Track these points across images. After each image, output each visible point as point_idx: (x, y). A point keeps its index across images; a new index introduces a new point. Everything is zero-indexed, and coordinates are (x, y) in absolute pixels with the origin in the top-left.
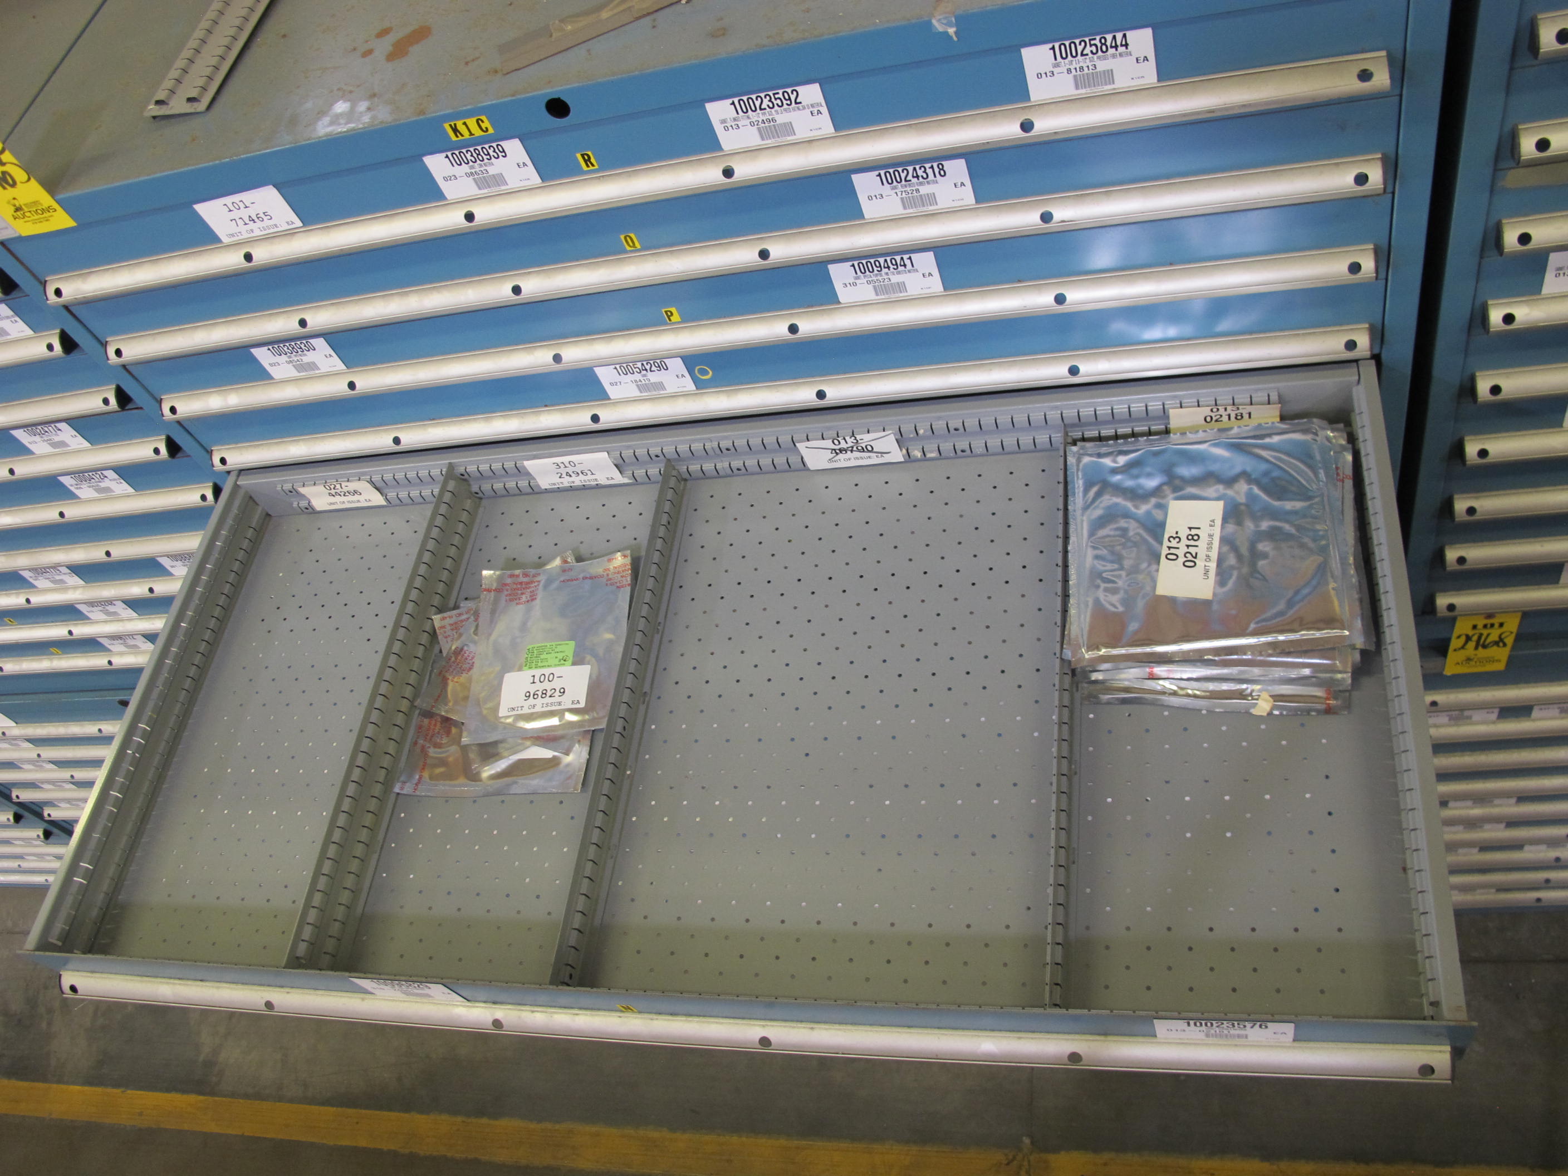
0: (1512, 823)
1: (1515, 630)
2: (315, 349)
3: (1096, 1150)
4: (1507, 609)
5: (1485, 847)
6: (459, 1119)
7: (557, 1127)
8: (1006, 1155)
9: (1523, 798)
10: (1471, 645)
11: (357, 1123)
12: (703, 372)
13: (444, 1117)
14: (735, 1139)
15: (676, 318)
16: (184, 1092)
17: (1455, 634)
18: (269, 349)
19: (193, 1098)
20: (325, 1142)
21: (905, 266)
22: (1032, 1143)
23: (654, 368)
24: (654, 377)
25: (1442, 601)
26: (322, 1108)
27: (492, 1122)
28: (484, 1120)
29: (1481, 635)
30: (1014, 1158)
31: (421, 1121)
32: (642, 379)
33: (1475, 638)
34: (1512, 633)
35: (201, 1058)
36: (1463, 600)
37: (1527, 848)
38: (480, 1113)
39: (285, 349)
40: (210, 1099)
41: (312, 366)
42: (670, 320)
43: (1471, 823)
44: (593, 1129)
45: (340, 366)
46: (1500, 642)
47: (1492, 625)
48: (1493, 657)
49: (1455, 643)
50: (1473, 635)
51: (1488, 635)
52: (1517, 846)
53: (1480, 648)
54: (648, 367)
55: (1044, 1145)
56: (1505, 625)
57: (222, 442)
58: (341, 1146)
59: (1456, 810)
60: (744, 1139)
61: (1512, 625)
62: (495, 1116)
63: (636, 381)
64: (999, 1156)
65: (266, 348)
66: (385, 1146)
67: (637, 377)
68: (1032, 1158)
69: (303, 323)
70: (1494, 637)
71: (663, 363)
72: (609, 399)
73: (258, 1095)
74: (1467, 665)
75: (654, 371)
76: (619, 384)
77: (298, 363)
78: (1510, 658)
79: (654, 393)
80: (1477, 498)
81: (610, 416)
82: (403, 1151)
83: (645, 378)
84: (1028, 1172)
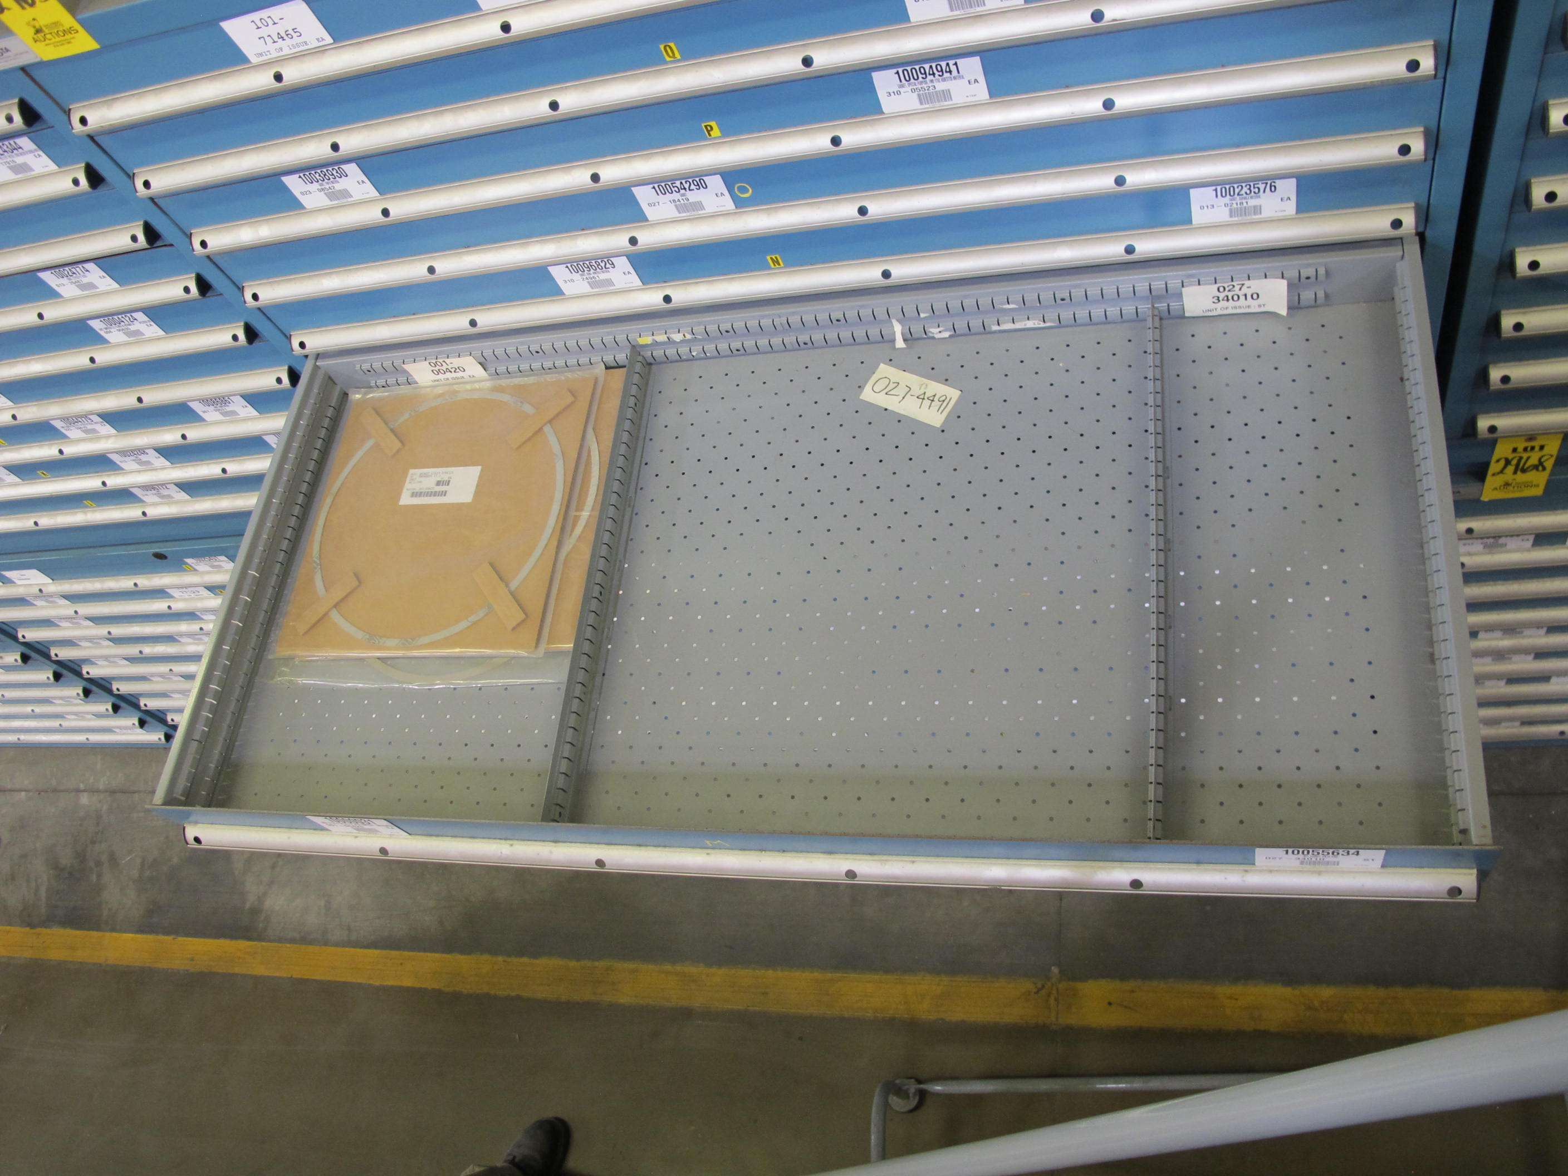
0: (1541, 654)
1: (1555, 453)
2: (347, 176)
3: (1123, 978)
4: (1547, 431)
5: (1513, 680)
6: (500, 958)
7: (596, 964)
8: (1035, 984)
10: (1510, 469)
11: (401, 964)
12: (743, 190)
13: (486, 957)
14: (770, 972)
15: (716, 132)
16: (233, 938)
17: (1495, 457)
18: (300, 177)
19: (242, 944)
20: (371, 982)
21: (950, 72)
22: (1060, 972)
23: (693, 187)
24: (694, 196)
25: (1483, 423)
26: (366, 951)
27: (532, 961)
28: (525, 960)
29: (1521, 458)
30: (1043, 987)
31: (463, 961)
32: (680, 199)
33: (1514, 462)
34: (1552, 456)
35: (248, 905)
36: (1506, 421)
37: (1554, 680)
38: (521, 952)
39: (317, 176)
40: (258, 944)
41: (345, 194)
42: (710, 135)
43: (1500, 655)
44: (631, 965)
45: (374, 193)
46: (1540, 466)
47: (1533, 448)
48: (1532, 482)
49: (1494, 468)
50: (1513, 459)
51: (1528, 458)
52: (1544, 678)
53: (1519, 473)
54: (687, 186)
55: (1072, 974)
56: (1546, 448)
57: (253, 277)
58: (387, 986)
59: (1485, 642)
60: (778, 972)
61: (1553, 447)
62: (536, 955)
63: (674, 201)
64: (1028, 985)
65: (298, 175)
66: (430, 984)
67: (676, 196)
68: (1060, 986)
69: (335, 147)
70: (1534, 460)
71: (702, 181)
72: (647, 220)
73: (305, 940)
74: (1505, 490)
75: (693, 190)
76: (657, 204)
77: (330, 190)
78: (1548, 483)
79: (693, 213)
80: (1524, 313)
81: (649, 238)
82: (447, 990)
83: (684, 198)
84: (1056, 1000)
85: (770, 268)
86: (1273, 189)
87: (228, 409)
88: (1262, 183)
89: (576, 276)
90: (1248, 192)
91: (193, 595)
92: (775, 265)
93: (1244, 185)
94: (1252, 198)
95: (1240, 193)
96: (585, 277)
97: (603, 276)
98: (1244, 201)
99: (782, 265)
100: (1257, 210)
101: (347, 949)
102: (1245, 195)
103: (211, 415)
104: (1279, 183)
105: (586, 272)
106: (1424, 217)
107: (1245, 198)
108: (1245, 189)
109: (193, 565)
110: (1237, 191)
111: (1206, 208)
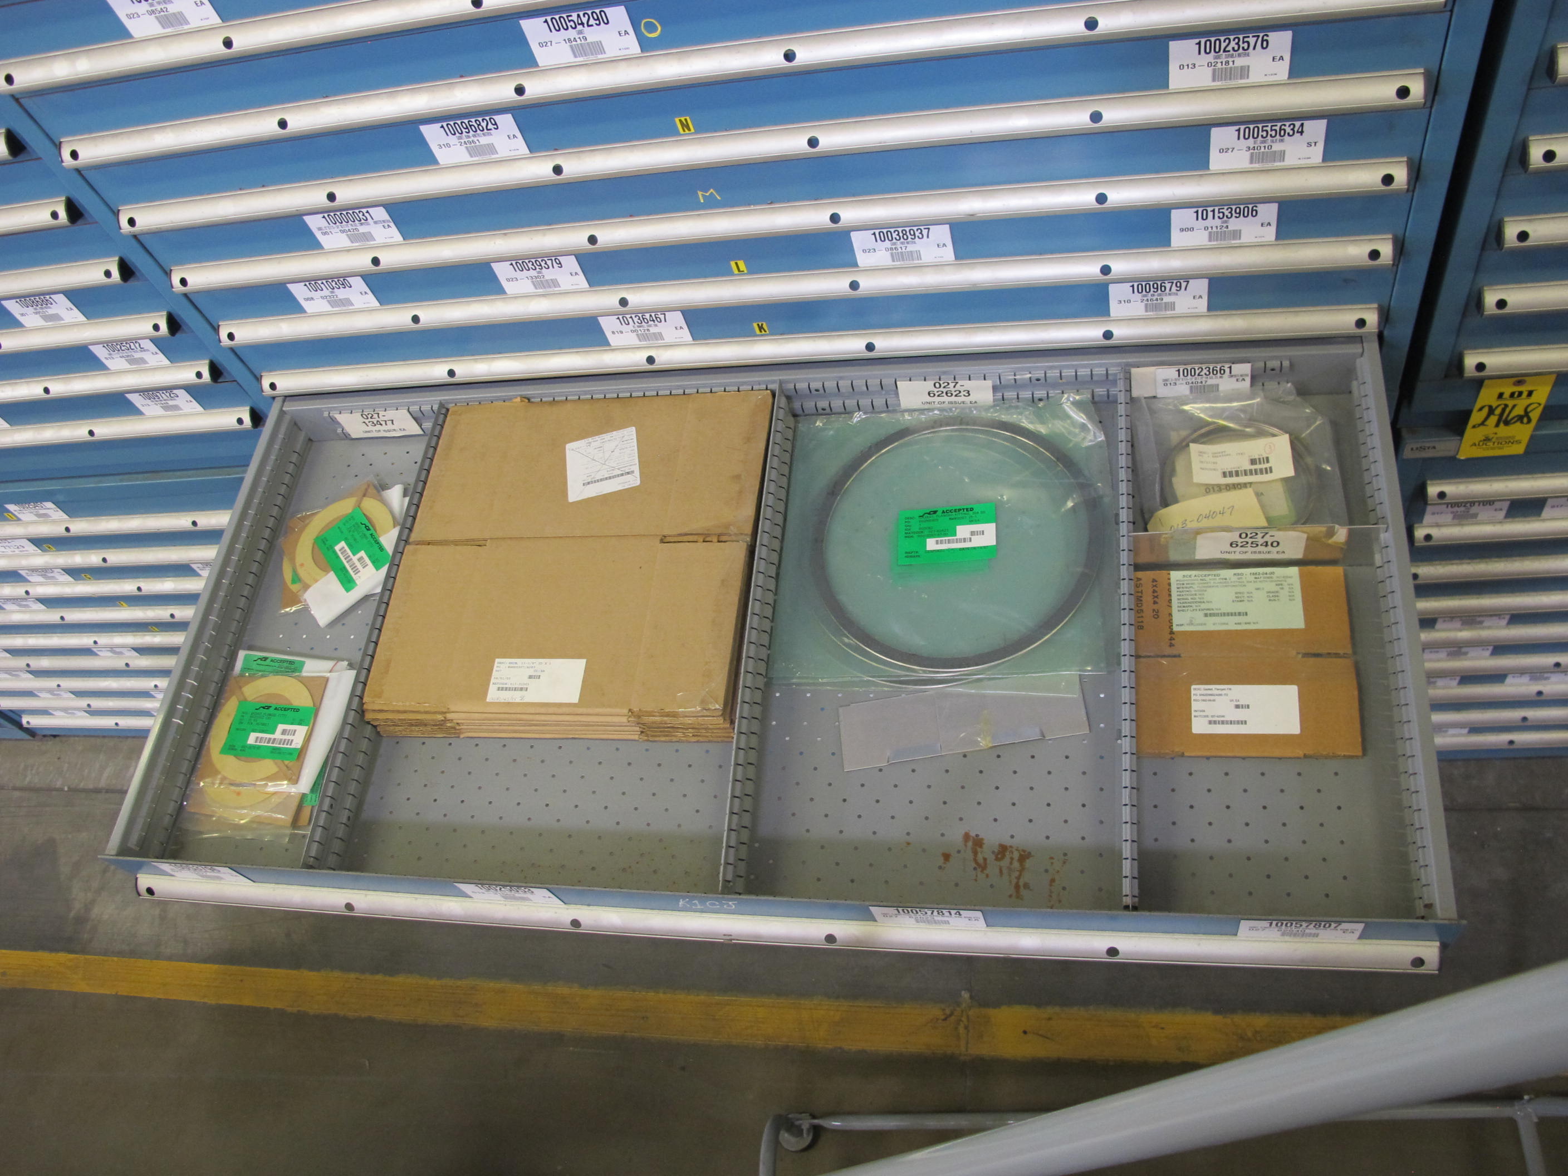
0: (1500, 649)
1: (1543, 401)
3: (1039, 1005)
4: (1537, 374)
5: (1468, 678)
6: (352, 976)
7: (459, 983)
8: (944, 1010)
9: (1518, 618)
10: (1493, 419)
11: (242, 981)
12: (650, 27)
13: (337, 974)
14: (651, 994)
16: (52, 950)
17: (1478, 406)
19: (63, 957)
20: (206, 1000)
22: (971, 997)
23: (592, 22)
24: (593, 34)
25: (1470, 361)
26: (203, 966)
27: (387, 978)
28: (379, 977)
29: (1506, 406)
30: (952, 1013)
31: (312, 979)
32: (577, 37)
33: (1498, 411)
34: (1540, 404)
35: (72, 914)
36: (1495, 358)
37: (1509, 680)
38: (376, 970)
40: (81, 957)
41: (180, 18)
43: (1457, 649)
44: (498, 985)
45: (215, 19)
46: (1524, 417)
47: (1520, 394)
48: (1514, 437)
49: (1476, 417)
50: (1497, 407)
51: (1514, 406)
52: (1498, 677)
53: (1502, 425)
54: (585, 20)
55: (983, 1002)
56: (1534, 394)
57: (72, 130)
58: (224, 1005)
59: (1440, 634)
60: (661, 995)
61: (1542, 394)
62: (392, 972)
63: (569, 40)
64: (935, 1011)
66: (272, 1004)
67: (572, 33)
68: (971, 1013)
70: (1519, 411)
71: (603, 13)
72: (537, 65)
73: (133, 953)
74: (1484, 446)
75: (592, 26)
76: (549, 44)
77: (162, 13)
78: (1532, 437)
79: (592, 57)
80: (1530, 221)
81: (537, 88)
82: (290, 1010)
83: (581, 36)
84: (966, 1028)
85: (679, 134)
86: (1265, 45)
87: (50, 312)
88: (1253, 36)
89: (453, 140)
90: (1236, 48)
91: (17, 551)
92: (684, 131)
93: (1232, 38)
94: (1239, 55)
95: (1227, 49)
97: (484, 140)
98: (1230, 60)
99: (693, 130)
100: (1244, 72)
101: (182, 963)
102: (1232, 52)
103: (29, 318)
104: (1273, 37)
105: (464, 134)
106: (1432, 90)
107: (1232, 56)
108: (1233, 44)
109: (16, 513)
110: (1223, 45)
111: (1186, 67)
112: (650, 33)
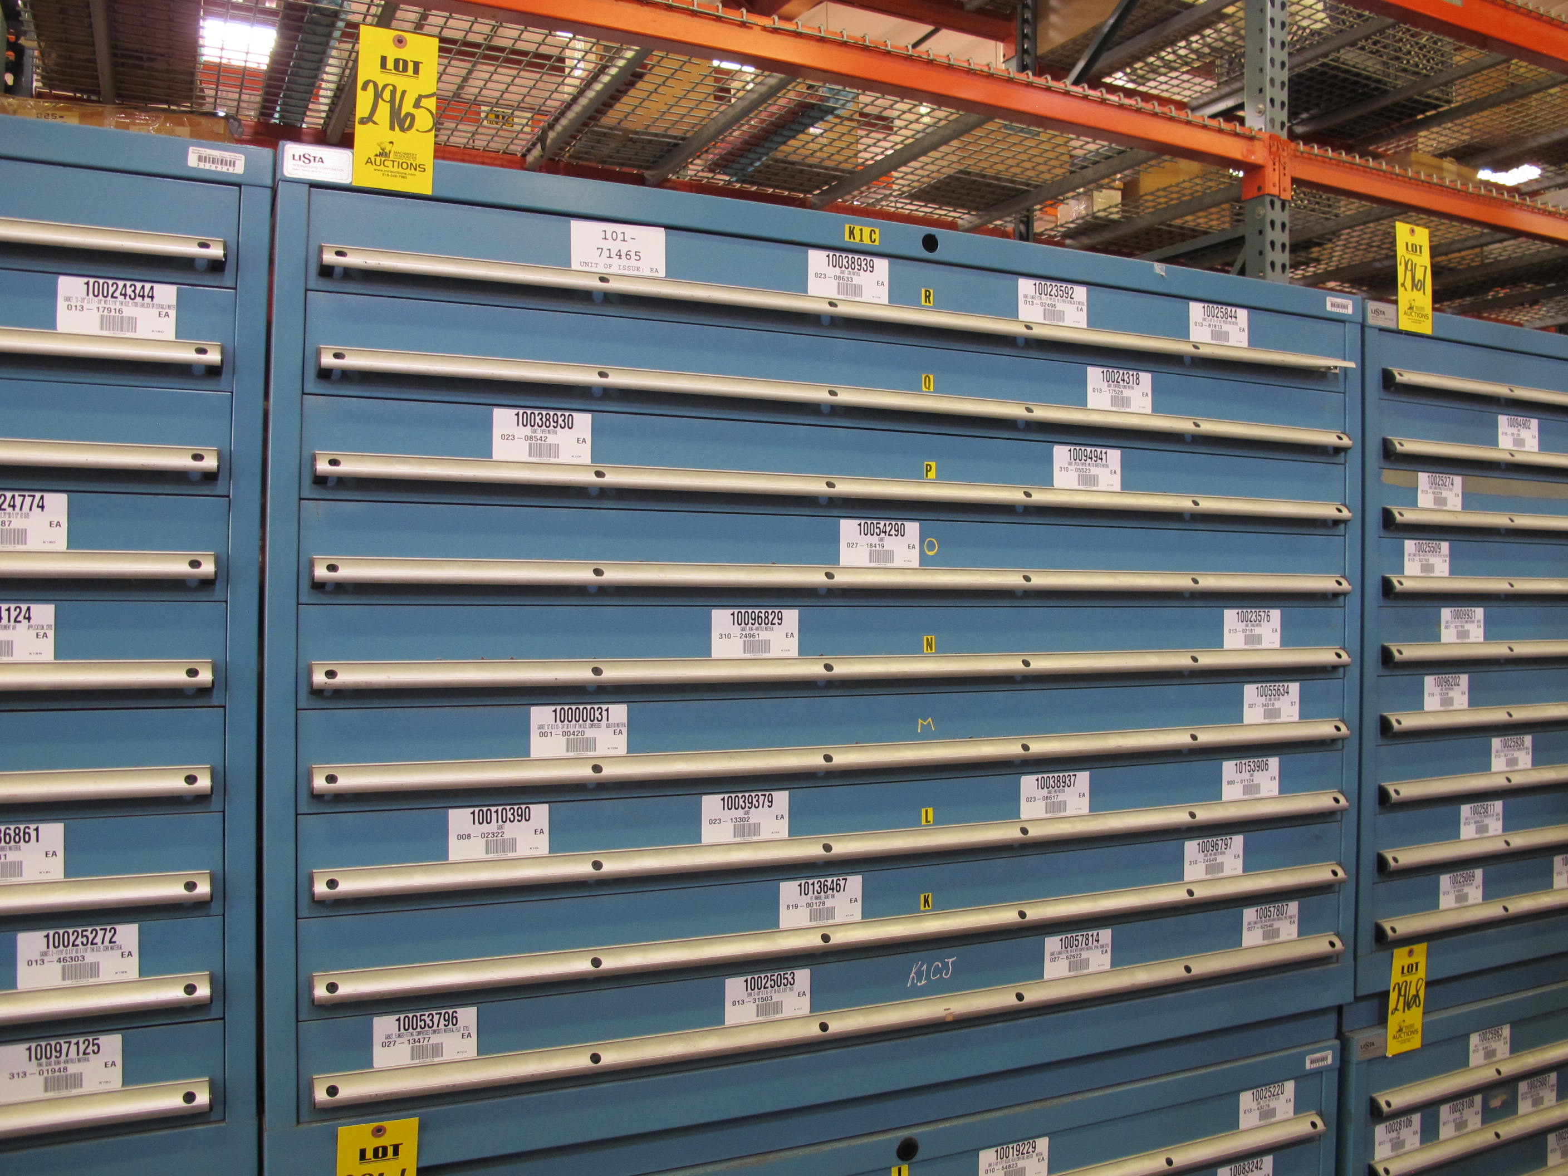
1: (1424, 976)
2: (570, 431)
10: (1401, 1002)
12: (931, 547)
15: (932, 475)
17: (1392, 984)
18: (519, 414)
21: (1101, 459)
23: (893, 532)
29: (1406, 983)
32: (878, 543)
33: (1403, 991)
34: (1423, 980)
42: (927, 476)
50: (1402, 985)
51: (1410, 984)
54: (888, 530)
56: (1419, 967)
63: (871, 545)
65: (518, 412)
67: (874, 539)
70: (1413, 990)
71: (901, 527)
72: (839, 563)
75: (890, 536)
76: (853, 547)
79: (881, 565)
83: (881, 543)
86: (1268, 618)
88: (1264, 610)
89: (736, 630)
90: (1255, 619)
92: (929, 648)
94: (1257, 625)
95: (1252, 618)
96: (744, 633)
97: (764, 635)
100: (1260, 637)
104: (1272, 613)
105: (750, 625)
107: (1254, 625)
108: (1254, 616)
110: (1249, 616)
111: (1232, 631)
112: (929, 551)
